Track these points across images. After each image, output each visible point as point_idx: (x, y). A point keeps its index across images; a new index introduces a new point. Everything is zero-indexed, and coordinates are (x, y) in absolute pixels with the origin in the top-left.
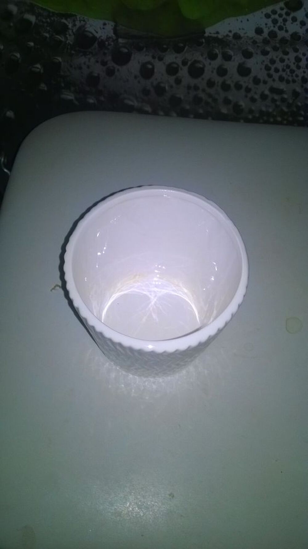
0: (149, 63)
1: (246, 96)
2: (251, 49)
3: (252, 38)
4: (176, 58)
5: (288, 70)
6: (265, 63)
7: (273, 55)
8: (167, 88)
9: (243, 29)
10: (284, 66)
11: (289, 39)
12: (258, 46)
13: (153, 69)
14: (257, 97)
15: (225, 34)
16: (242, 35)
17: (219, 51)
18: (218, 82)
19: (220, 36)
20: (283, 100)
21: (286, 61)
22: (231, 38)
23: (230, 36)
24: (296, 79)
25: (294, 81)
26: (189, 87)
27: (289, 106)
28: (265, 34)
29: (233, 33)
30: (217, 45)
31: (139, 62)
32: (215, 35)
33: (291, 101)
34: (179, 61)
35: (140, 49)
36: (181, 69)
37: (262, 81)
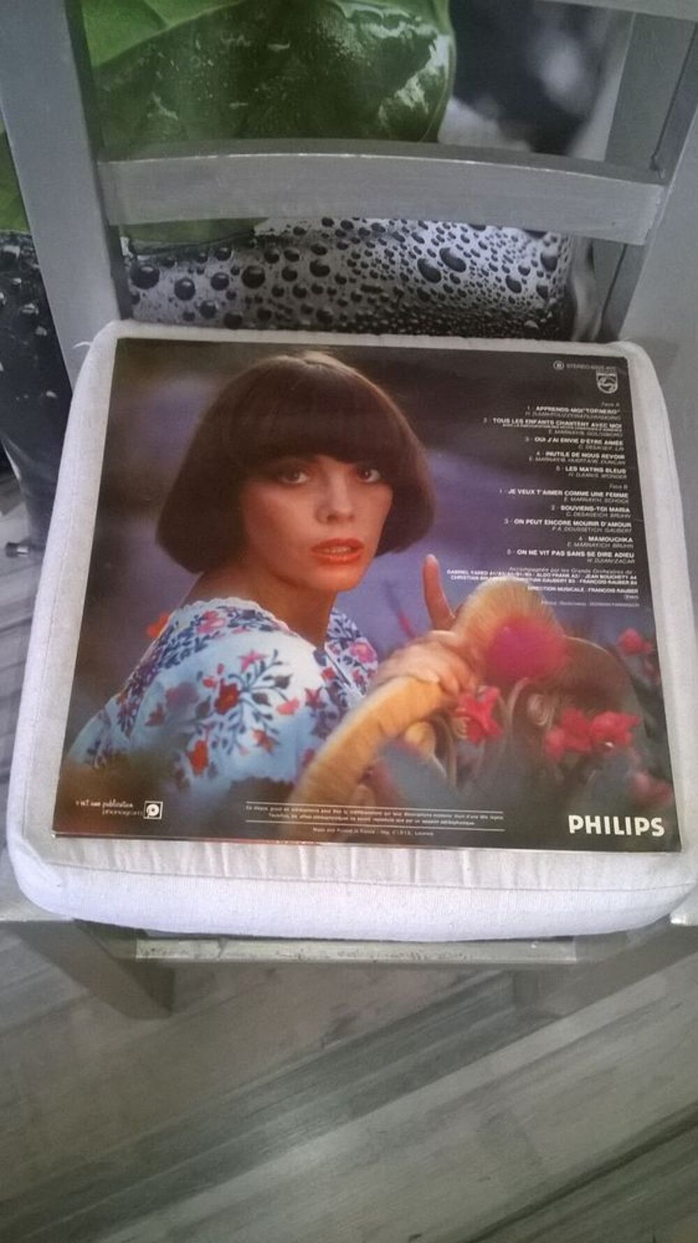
0: (187, 280)
1: (331, 300)
2: (322, 244)
3: (320, 231)
4: (221, 267)
5: (380, 265)
6: (346, 258)
7: (356, 248)
8: (217, 306)
9: (305, 222)
10: (373, 260)
11: (370, 229)
12: (331, 240)
13: (193, 286)
14: (346, 299)
15: (283, 231)
16: (306, 229)
17: (281, 253)
18: (288, 288)
19: (275, 233)
20: (384, 300)
21: (374, 253)
22: (291, 234)
23: (289, 232)
24: (394, 275)
25: (392, 278)
26: (248, 300)
27: (394, 306)
28: (337, 224)
29: (293, 227)
30: (274, 244)
31: (172, 281)
32: (270, 233)
33: (395, 301)
34: (227, 270)
35: (169, 265)
36: (232, 280)
37: (348, 280)
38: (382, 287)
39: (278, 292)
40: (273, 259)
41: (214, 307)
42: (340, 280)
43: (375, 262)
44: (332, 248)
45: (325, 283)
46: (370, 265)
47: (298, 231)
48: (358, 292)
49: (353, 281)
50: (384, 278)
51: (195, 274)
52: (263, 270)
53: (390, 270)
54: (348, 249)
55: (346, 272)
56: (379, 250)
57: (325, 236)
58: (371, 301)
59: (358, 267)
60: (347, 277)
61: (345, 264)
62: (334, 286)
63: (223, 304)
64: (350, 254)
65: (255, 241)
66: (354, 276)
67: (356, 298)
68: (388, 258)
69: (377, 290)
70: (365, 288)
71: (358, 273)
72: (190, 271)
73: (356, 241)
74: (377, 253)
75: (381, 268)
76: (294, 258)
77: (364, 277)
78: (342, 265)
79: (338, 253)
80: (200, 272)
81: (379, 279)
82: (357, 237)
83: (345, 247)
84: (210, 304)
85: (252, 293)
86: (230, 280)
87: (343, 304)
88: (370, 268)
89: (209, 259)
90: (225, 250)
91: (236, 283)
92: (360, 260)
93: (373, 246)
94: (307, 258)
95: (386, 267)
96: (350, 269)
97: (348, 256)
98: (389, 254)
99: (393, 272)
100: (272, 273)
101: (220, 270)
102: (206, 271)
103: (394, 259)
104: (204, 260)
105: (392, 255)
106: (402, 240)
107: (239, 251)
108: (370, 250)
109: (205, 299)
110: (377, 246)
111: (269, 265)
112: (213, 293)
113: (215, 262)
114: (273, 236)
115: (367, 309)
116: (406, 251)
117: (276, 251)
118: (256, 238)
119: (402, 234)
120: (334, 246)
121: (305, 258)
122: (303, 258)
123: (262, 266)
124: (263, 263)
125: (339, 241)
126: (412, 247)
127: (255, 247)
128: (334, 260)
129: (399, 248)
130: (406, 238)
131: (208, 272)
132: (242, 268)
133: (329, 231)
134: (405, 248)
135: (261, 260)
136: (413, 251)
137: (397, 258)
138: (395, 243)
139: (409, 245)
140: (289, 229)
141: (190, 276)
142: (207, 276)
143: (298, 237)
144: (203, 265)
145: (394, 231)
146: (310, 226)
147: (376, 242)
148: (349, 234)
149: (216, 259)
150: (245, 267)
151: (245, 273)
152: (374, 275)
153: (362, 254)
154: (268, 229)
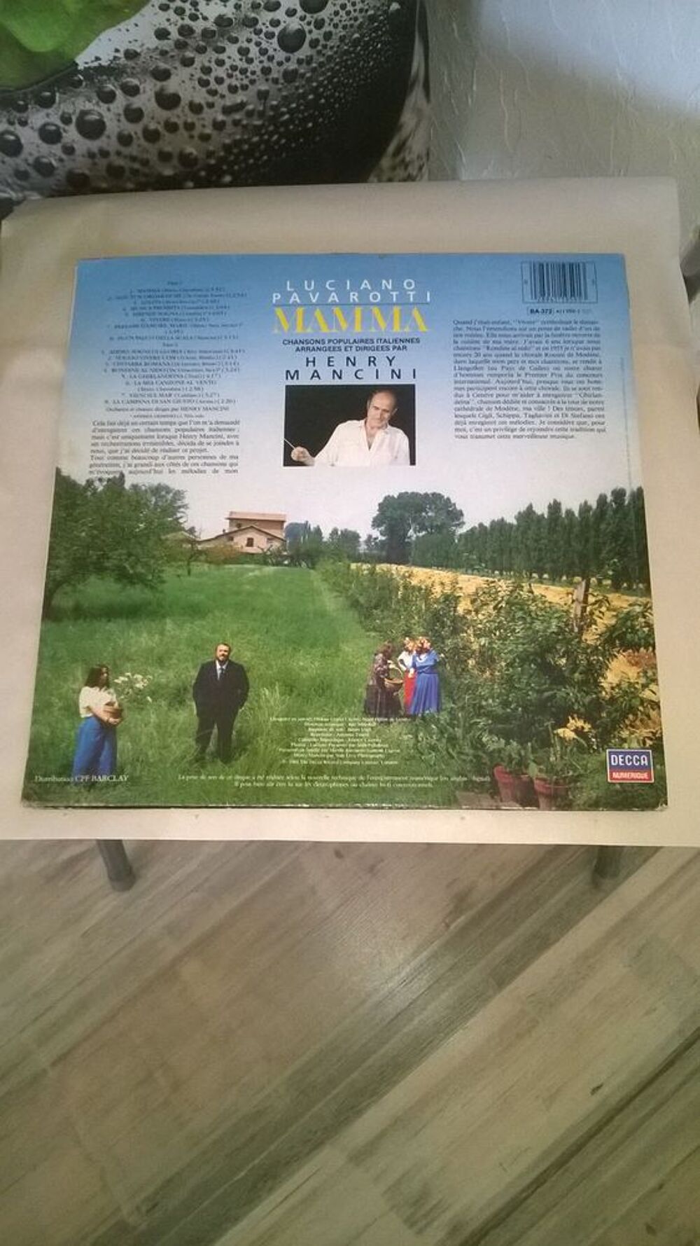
38: (245, 100)
39: (125, 140)
40: (108, 98)
41: (51, 164)
42: (196, 108)
43: (230, 71)
44: (176, 68)
45: (178, 116)
46: (225, 77)
47: (131, 55)
48: (220, 117)
49: (211, 105)
50: (245, 88)
51: (17, 126)
52: (100, 114)
53: (249, 74)
54: (195, 66)
55: (201, 96)
56: (232, 50)
57: (164, 53)
58: (236, 123)
59: (213, 86)
60: (203, 102)
61: (197, 82)
62: (191, 118)
63: (61, 160)
64: (199, 71)
65: (82, 78)
66: (210, 99)
67: (219, 126)
68: (244, 58)
69: (241, 106)
70: (227, 110)
71: (213, 93)
72: (11, 123)
73: (201, 50)
74: (229, 58)
75: (239, 76)
76: (132, 91)
77: (223, 96)
78: (194, 88)
79: (184, 72)
80: (24, 123)
81: (240, 91)
82: (202, 43)
83: (188, 63)
84: (45, 160)
85: (95, 145)
86: (62, 131)
87: (205, 138)
88: (227, 81)
89: (30, 106)
90: (48, 94)
91: (71, 134)
92: (213, 75)
93: (223, 50)
94: (149, 88)
95: (244, 71)
96: (204, 90)
97: (198, 74)
98: (244, 52)
99: (253, 73)
100: (111, 115)
101: (47, 120)
102: (29, 121)
103: (250, 55)
104: (24, 109)
105: (247, 51)
106: (255, 21)
107: (65, 93)
108: (222, 56)
109: (36, 155)
110: (227, 50)
111: (106, 106)
112: (45, 148)
113: (38, 111)
114: (100, 66)
115: (234, 134)
116: (262, 36)
117: (110, 87)
118: (80, 72)
119: (253, 15)
120: (177, 64)
121: (147, 89)
122: (144, 88)
123: (96, 108)
124: (97, 104)
125: (181, 56)
126: (268, 24)
127: (84, 84)
128: (182, 83)
129: (254, 38)
130: (258, 17)
131: (32, 123)
132: (74, 113)
133: (167, 45)
134: (258, 32)
135: (94, 101)
136: (271, 29)
137: (254, 52)
138: (246, 33)
139: (264, 24)
140: (117, 54)
141: (11, 128)
142: (32, 128)
143: (131, 63)
144: (25, 115)
145: (242, 16)
146: (143, 45)
147: (226, 44)
148: (189, 41)
149: (38, 107)
150: (78, 111)
151: (78, 119)
152: (233, 89)
153: (213, 66)
154: (93, 59)
